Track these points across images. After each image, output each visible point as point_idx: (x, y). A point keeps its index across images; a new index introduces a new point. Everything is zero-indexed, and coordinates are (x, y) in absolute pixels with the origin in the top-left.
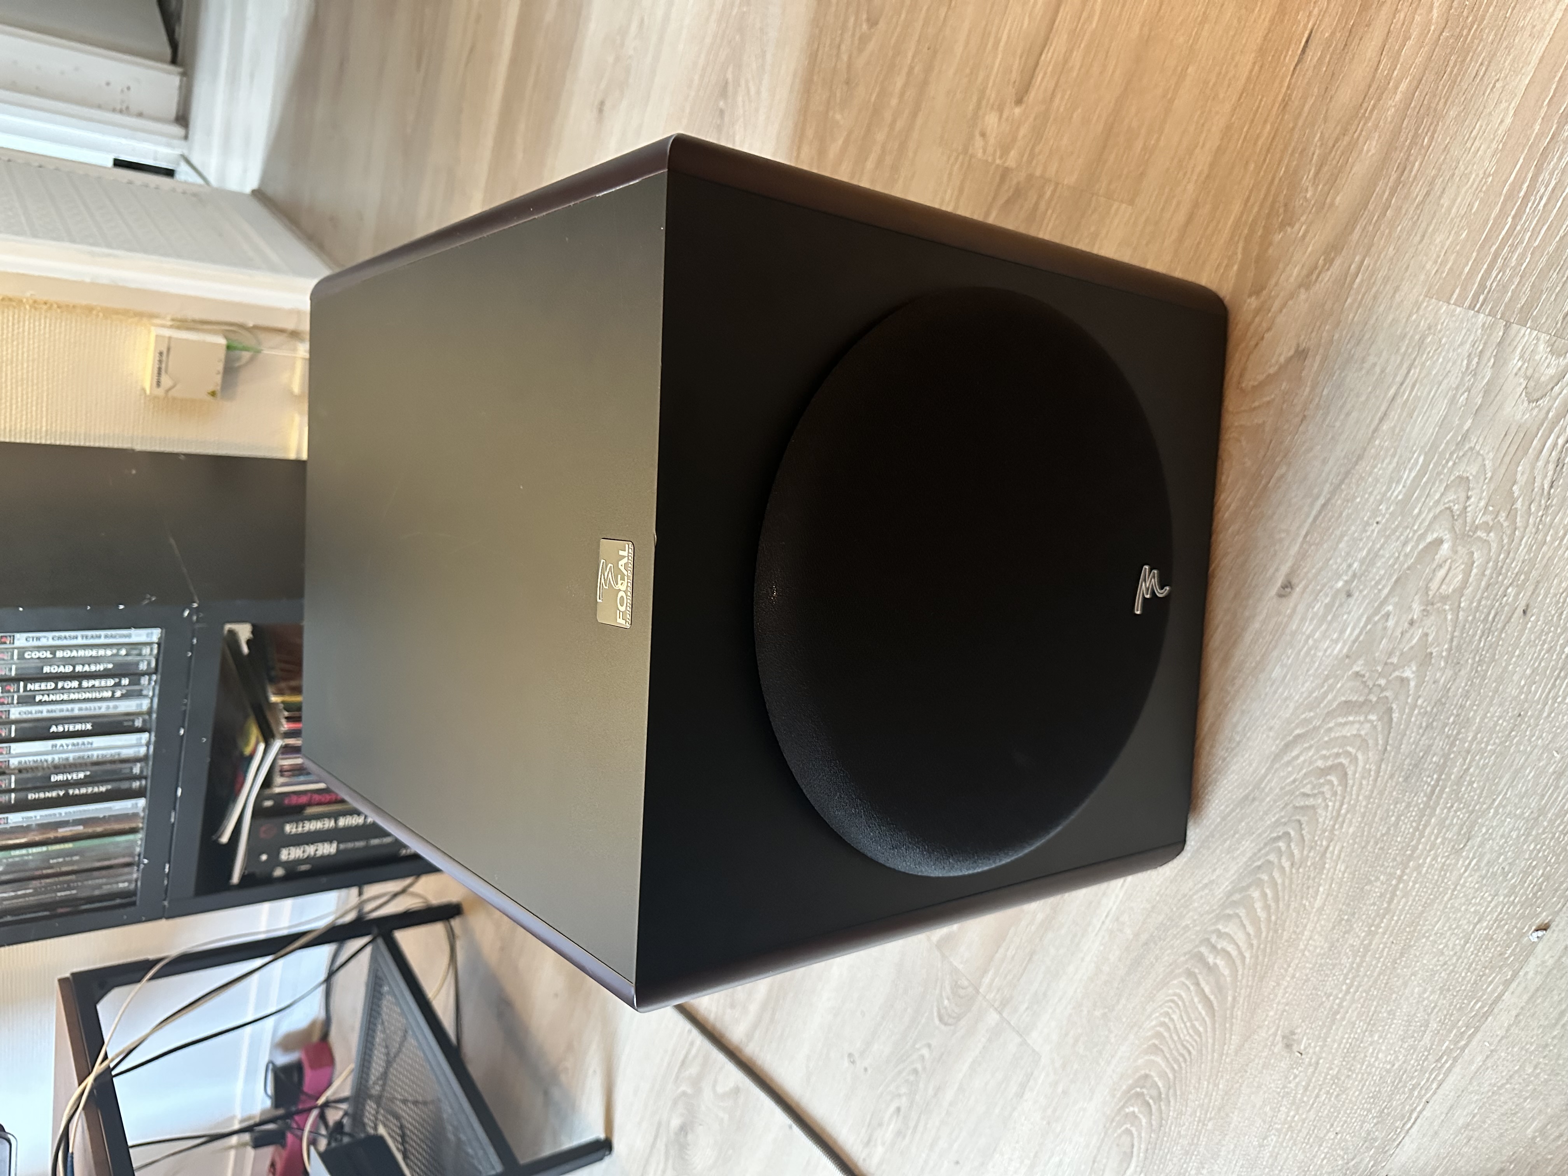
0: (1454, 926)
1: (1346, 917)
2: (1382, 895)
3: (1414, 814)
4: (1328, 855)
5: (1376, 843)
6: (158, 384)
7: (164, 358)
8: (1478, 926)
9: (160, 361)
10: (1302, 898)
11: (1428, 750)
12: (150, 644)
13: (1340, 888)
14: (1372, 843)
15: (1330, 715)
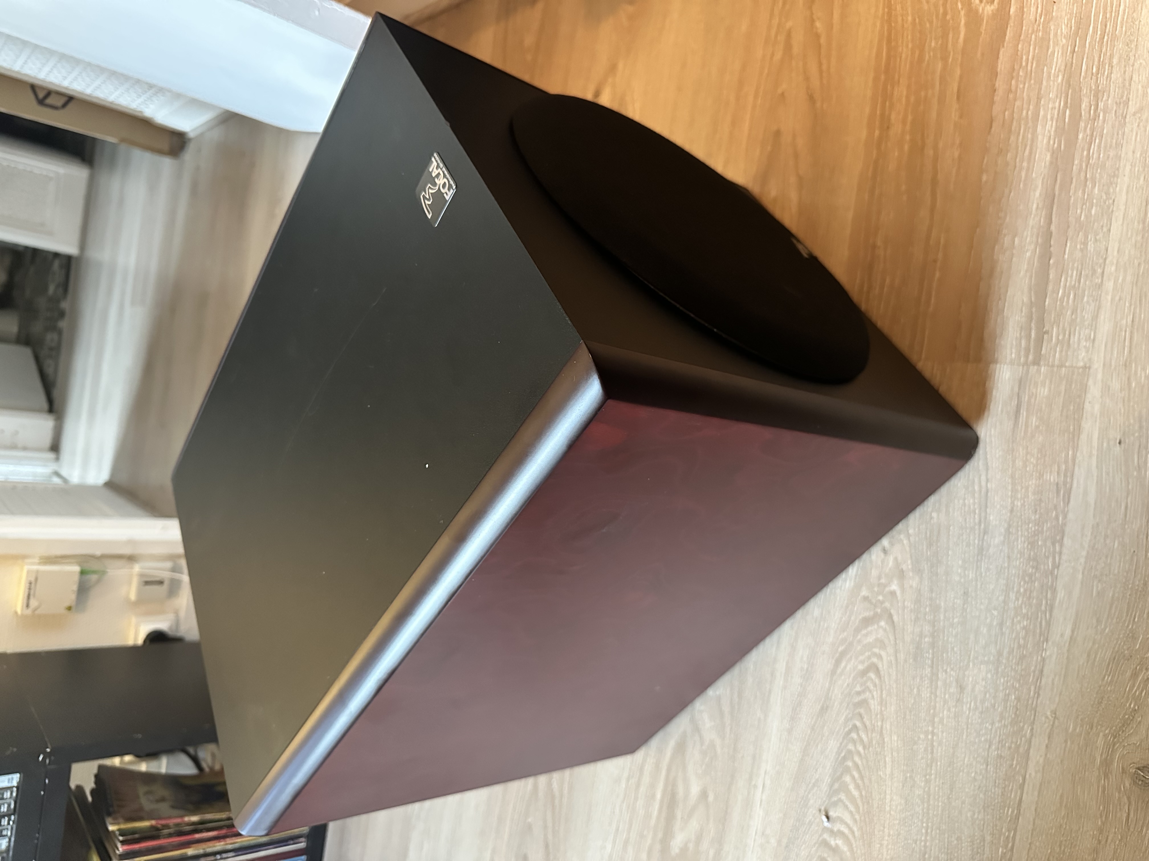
0: (976, 756)
1: (908, 775)
2: (926, 750)
3: (926, 682)
4: (884, 732)
5: (910, 712)
6: (28, 606)
7: (33, 585)
8: (990, 750)
9: (30, 589)
10: (877, 771)
11: (921, 635)
12: (10, 788)
13: (898, 753)
14: (908, 713)
15: (857, 630)
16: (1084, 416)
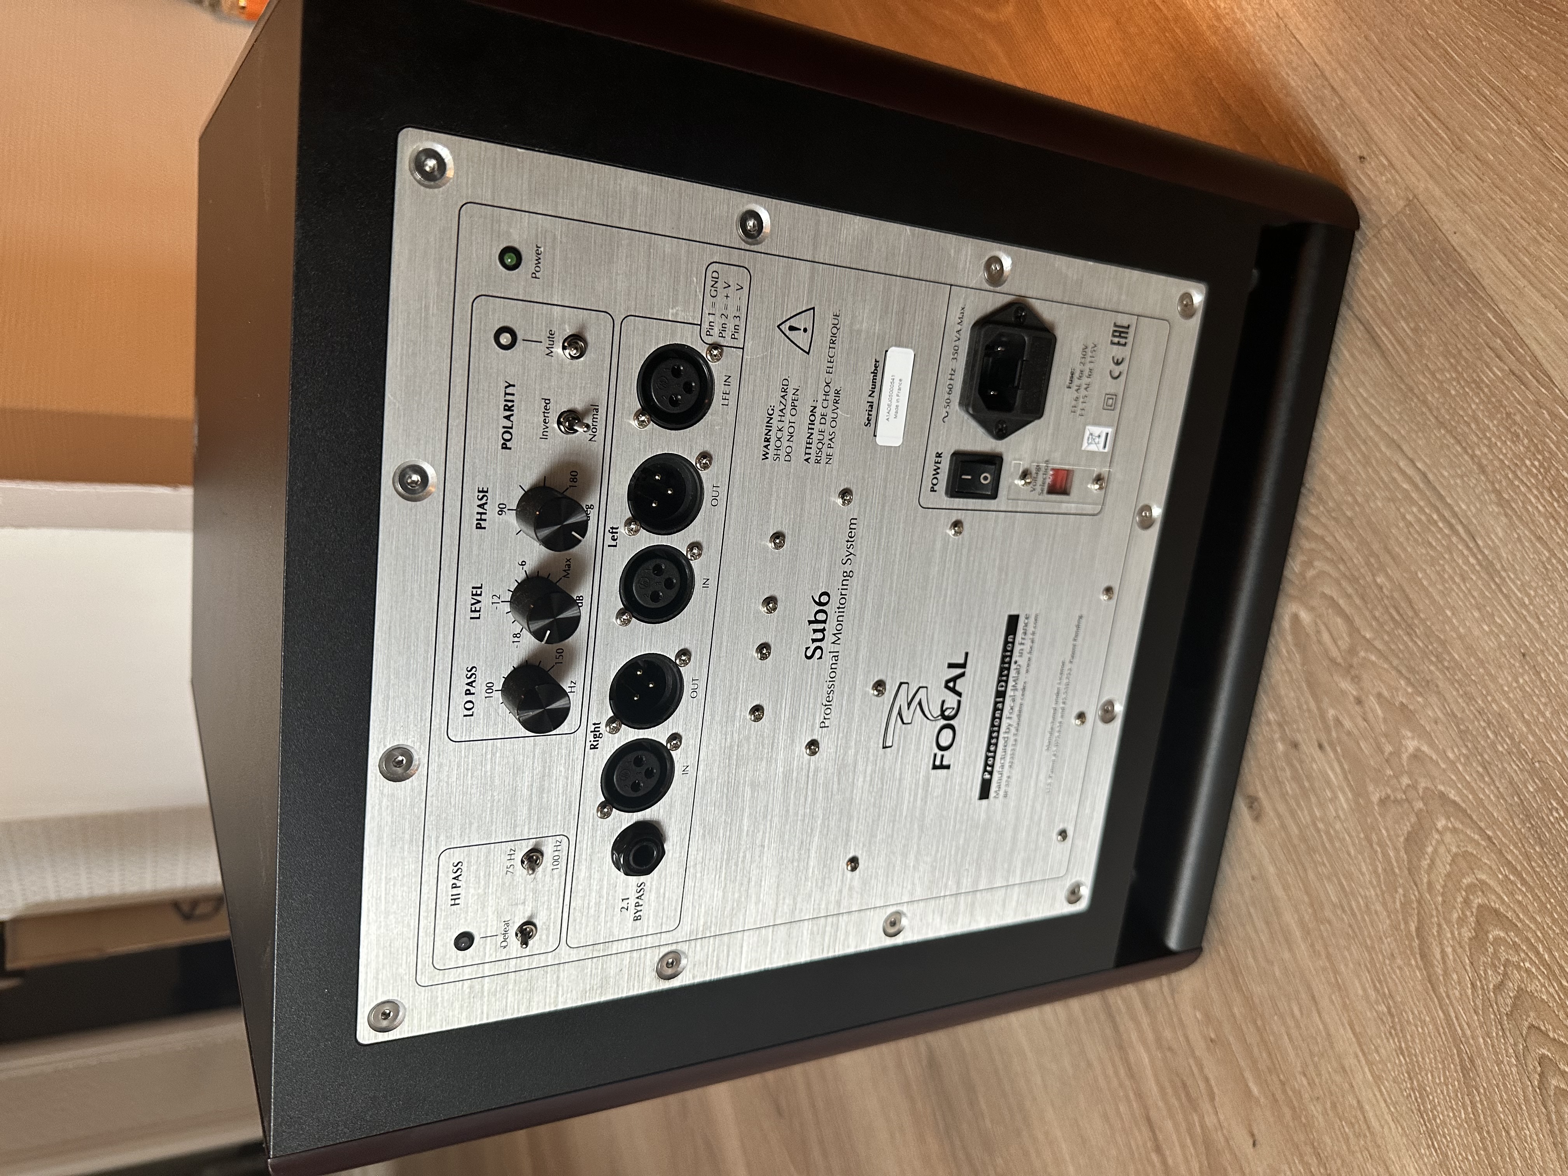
11: (1515, 788)
15: (1412, 870)
16: (1463, 254)
